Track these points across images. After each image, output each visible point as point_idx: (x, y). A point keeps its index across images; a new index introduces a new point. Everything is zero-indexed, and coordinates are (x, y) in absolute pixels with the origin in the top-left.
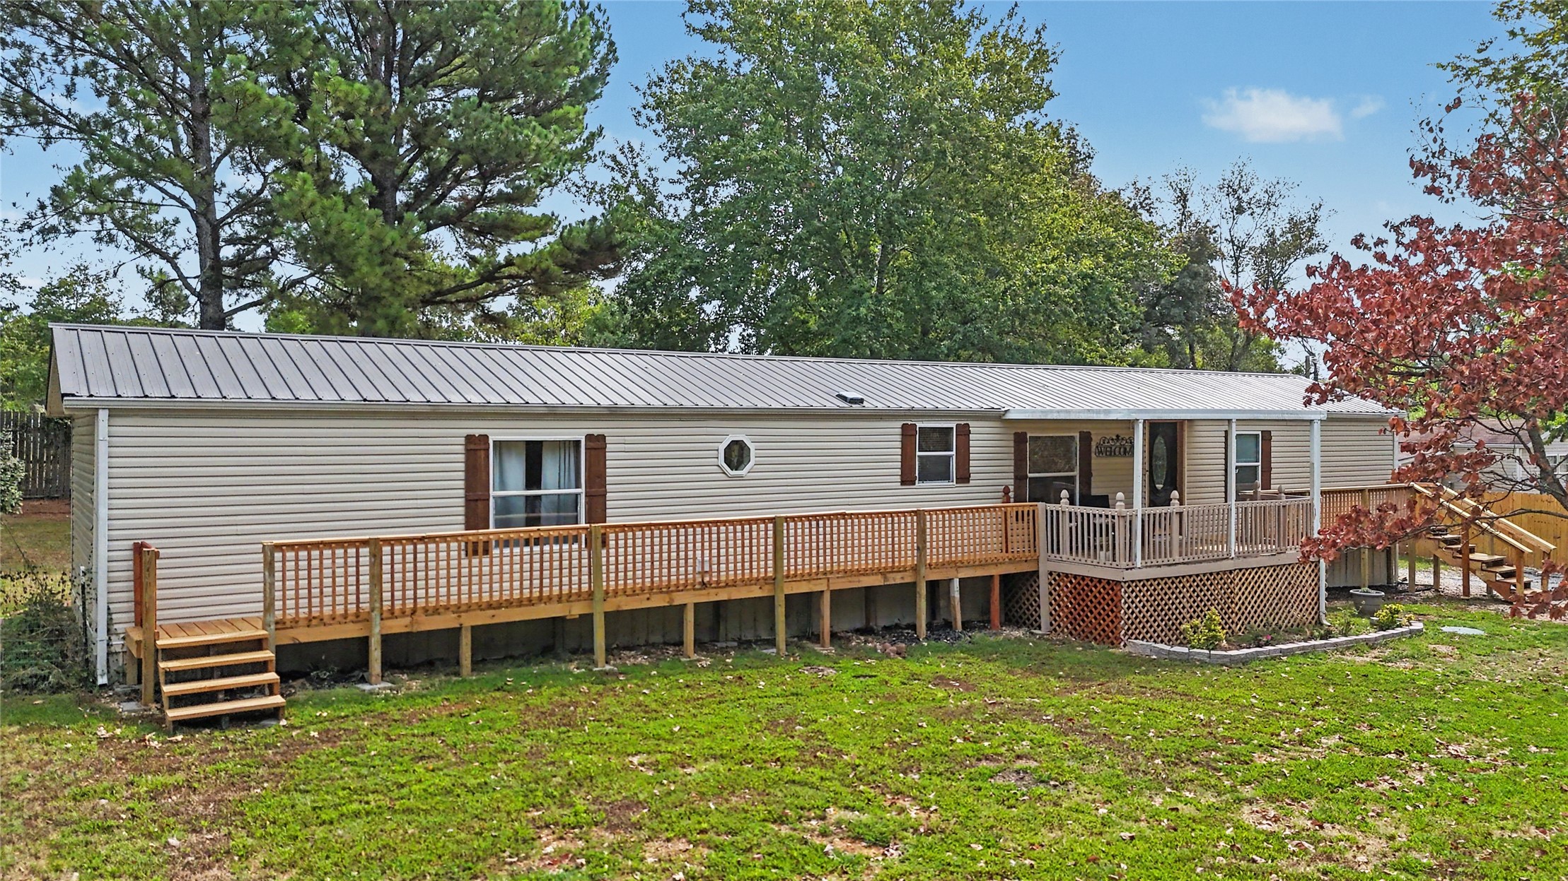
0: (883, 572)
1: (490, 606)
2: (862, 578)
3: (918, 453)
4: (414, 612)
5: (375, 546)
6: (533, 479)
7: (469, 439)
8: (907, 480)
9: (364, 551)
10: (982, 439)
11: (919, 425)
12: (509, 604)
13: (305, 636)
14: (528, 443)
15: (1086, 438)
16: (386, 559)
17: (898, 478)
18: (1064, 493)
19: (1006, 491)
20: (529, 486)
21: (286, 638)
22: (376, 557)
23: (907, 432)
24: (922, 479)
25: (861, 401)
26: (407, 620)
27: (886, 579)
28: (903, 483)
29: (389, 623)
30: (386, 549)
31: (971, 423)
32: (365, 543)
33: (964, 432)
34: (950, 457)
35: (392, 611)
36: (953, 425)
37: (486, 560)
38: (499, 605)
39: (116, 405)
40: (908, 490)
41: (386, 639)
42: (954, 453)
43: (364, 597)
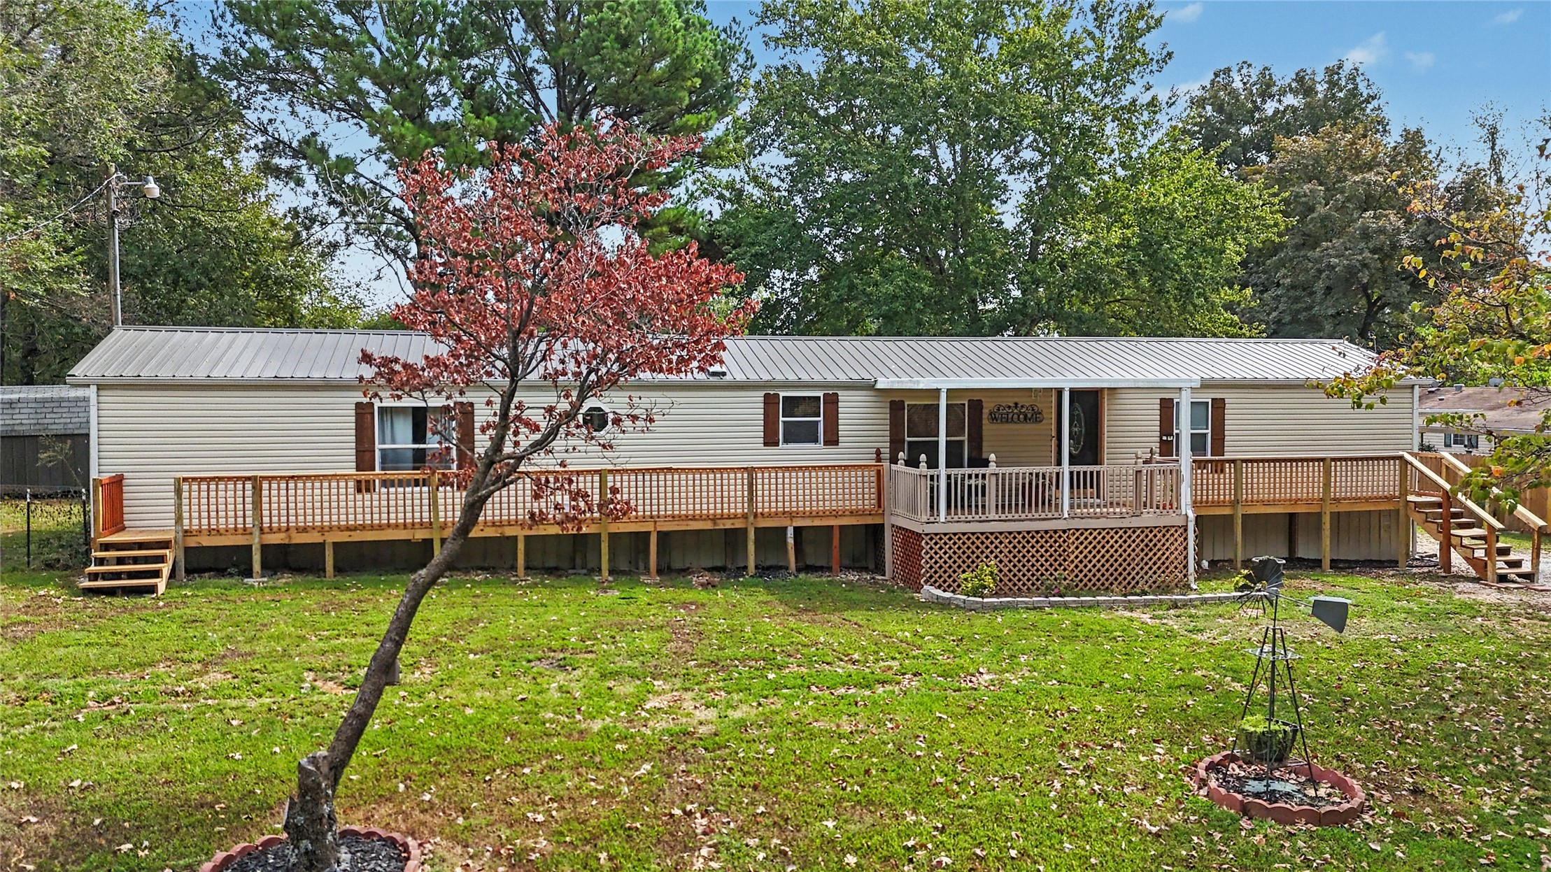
0: (714, 519)
1: (348, 528)
2: (691, 523)
3: (781, 419)
4: (288, 529)
5: (256, 482)
6: (419, 436)
7: (358, 405)
8: (770, 440)
9: (249, 486)
10: (852, 408)
11: (782, 394)
12: (363, 527)
13: (206, 541)
14: (414, 408)
15: (976, 406)
16: (265, 493)
17: (762, 440)
18: (923, 457)
19: (878, 453)
20: (415, 441)
21: (192, 542)
22: (257, 490)
23: (770, 401)
24: (786, 441)
25: (724, 374)
26: (283, 535)
27: (715, 524)
28: (766, 444)
29: (269, 536)
30: (265, 485)
31: (840, 393)
32: (249, 478)
33: (832, 401)
34: (817, 422)
35: (271, 528)
36: (820, 394)
37: (367, 496)
38: (355, 528)
39: (102, 382)
40: (771, 450)
41: (265, 548)
42: (821, 418)
43: (249, 520)
